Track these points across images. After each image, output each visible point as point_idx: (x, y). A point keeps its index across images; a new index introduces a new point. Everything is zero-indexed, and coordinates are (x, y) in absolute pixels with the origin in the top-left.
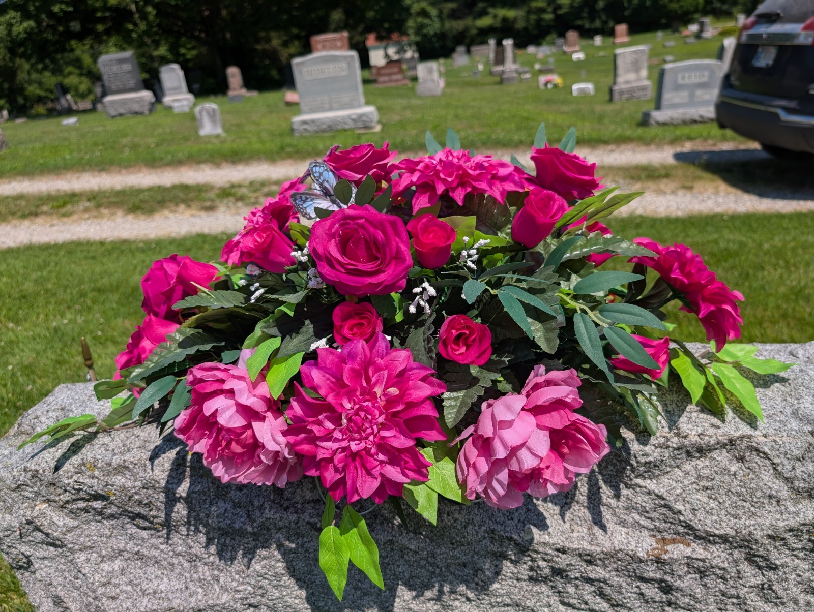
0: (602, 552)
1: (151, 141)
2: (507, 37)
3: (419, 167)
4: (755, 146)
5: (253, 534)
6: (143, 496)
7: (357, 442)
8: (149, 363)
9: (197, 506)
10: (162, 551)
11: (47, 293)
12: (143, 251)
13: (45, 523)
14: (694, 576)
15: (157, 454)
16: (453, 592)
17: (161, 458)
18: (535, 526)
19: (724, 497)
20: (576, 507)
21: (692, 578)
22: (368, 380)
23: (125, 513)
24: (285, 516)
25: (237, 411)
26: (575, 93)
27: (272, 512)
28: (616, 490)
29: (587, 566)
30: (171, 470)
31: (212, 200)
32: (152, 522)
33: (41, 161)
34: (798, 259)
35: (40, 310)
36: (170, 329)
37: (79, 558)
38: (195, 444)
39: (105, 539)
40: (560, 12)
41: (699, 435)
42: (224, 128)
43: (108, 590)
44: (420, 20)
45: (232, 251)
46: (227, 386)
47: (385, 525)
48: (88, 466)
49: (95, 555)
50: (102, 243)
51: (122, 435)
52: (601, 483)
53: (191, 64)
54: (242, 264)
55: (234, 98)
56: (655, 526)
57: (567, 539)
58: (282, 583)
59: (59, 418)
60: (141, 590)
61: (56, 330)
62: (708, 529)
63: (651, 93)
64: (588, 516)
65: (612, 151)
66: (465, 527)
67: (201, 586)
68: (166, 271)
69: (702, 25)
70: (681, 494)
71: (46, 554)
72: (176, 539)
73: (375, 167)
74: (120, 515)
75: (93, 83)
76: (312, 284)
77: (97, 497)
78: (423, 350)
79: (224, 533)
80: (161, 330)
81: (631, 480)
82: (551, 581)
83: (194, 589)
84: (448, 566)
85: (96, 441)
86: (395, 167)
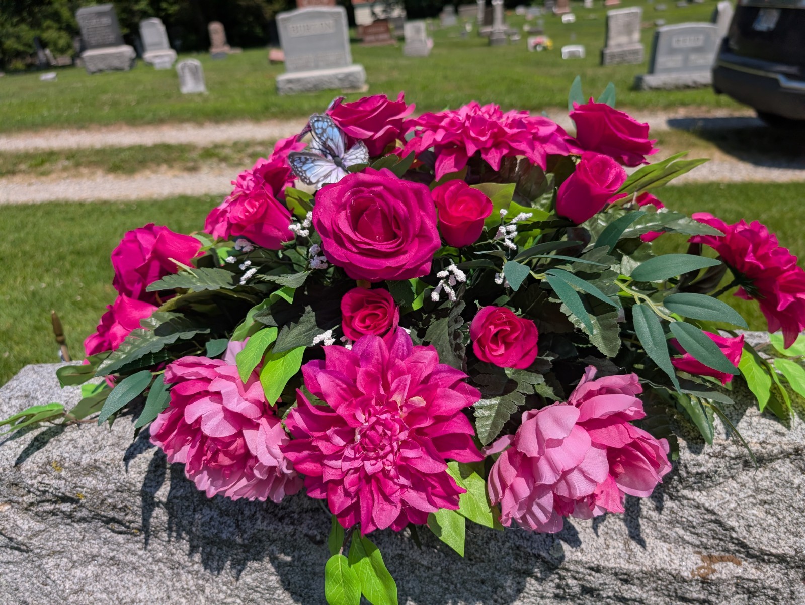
0: (642, 571)
1: (132, 98)
3: (443, 123)
4: (750, 113)
5: (243, 545)
6: (117, 499)
7: (373, 462)
8: (120, 353)
9: (179, 512)
10: (140, 557)
11: (25, 255)
12: (124, 212)
13: (8, 526)
14: (741, 596)
15: (133, 454)
17: (136, 459)
18: (566, 541)
19: (784, 512)
20: (611, 519)
21: (739, 599)
22: (387, 387)
23: (97, 516)
24: (280, 527)
25: (225, 418)
26: (565, 56)
27: (265, 523)
28: (659, 502)
29: (622, 585)
30: (149, 472)
31: (195, 161)
32: (128, 527)
33: (19, 117)
34: (796, 230)
35: (18, 273)
36: (145, 312)
37: (47, 563)
38: (175, 453)
39: (76, 543)
41: (760, 443)
42: (207, 86)
43: (81, 598)
45: (217, 222)
46: (213, 388)
47: (394, 536)
48: (54, 465)
49: (65, 560)
50: (81, 204)
51: (93, 429)
53: (172, 19)
54: (229, 236)
55: (217, 56)
56: (701, 542)
57: (602, 556)
58: (276, 596)
59: (23, 406)
60: (117, 599)
61: (34, 294)
62: (764, 548)
63: (644, 57)
64: (625, 529)
66: (487, 543)
67: (184, 596)
68: (140, 244)
70: (735, 508)
71: (10, 558)
72: (155, 544)
73: (389, 123)
74: (92, 518)
75: (72, 38)
76: (315, 263)
77: (64, 499)
78: (448, 346)
79: (209, 542)
80: (136, 314)
81: (678, 491)
82: (579, 599)
83: (176, 599)
84: (464, 583)
85: (63, 436)
86: (413, 123)
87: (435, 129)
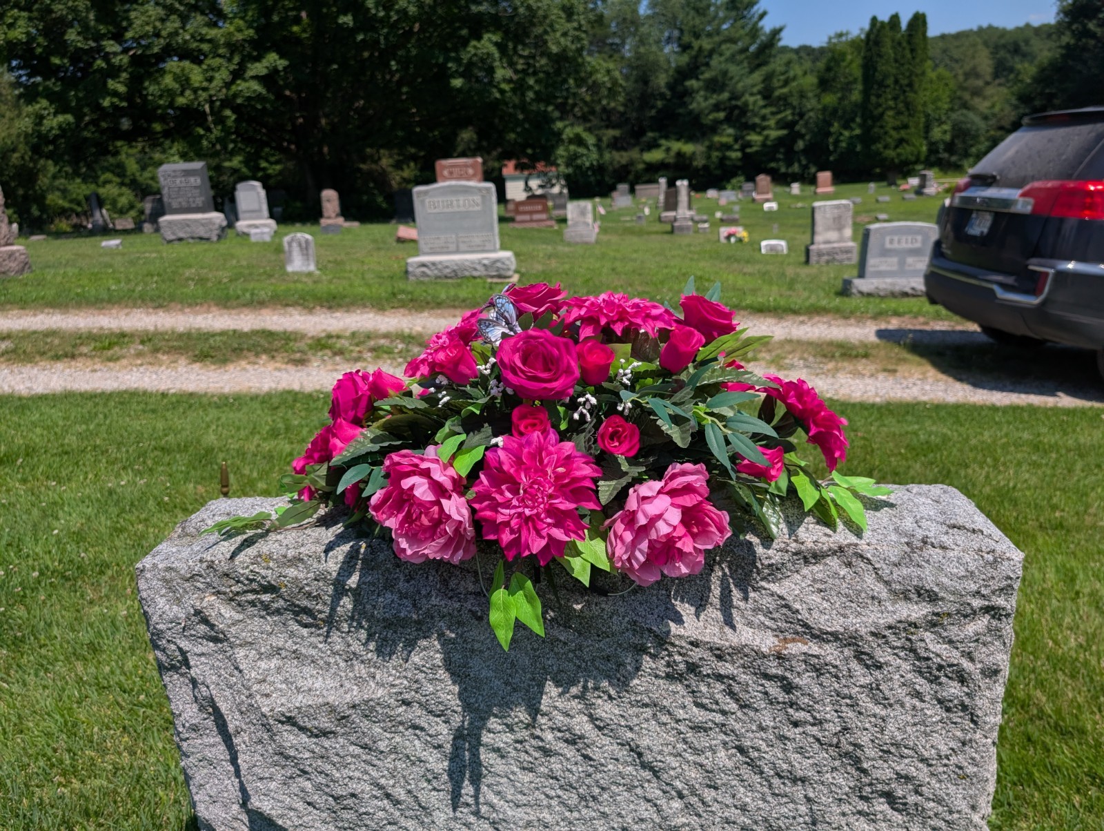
0: (731, 647)
1: (224, 275)
2: (682, 178)
3: (586, 304)
4: (974, 327)
5: (418, 622)
6: (313, 588)
7: (530, 509)
9: (365, 598)
10: (320, 649)
11: (95, 450)
12: (217, 406)
13: (213, 614)
14: (811, 674)
15: (332, 547)
16: (596, 688)
17: (335, 551)
18: (672, 621)
19: (835, 598)
20: (710, 609)
21: (809, 676)
22: (541, 461)
23: (291, 607)
24: (450, 604)
25: (431, 488)
26: (764, 251)
27: (438, 600)
28: (745, 593)
29: (718, 661)
30: (343, 563)
31: (303, 352)
32: (315, 618)
33: (78, 290)
34: (1009, 457)
35: (88, 469)
36: (356, 432)
37: (238, 653)
39: (266, 636)
40: (748, 150)
41: (814, 543)
42: (317, 263)
43: (263, 688)
44: (572, 147)
46: (423, 466)
48: (264, 558)
49: (254, 652)
50: (164, 395)
51: (294, 534)
52: (732, 586)
53: (274, 182)
55: (327, 229)
56: (778, 626)
57: (700, 634)
58: (438, 676)
60: (296, 688)
61: (111, 492)
62: (822, 628)
63: (855, 257)
64: (721, 617)
65: (802, 322)
67: (356, 684)
68: (355, 382)
69: (924, 179)
70: (799, 595)
71: (204, 650)
72: (335, 637)
73: (549, 302)
74: (286, 609)
76: (495, 392)
77: (268, 589)
79: (388, 624)
80: (350, 432)
81: (757, 582)
82: (686, 679)
83: (349, 686)
84: (593, 660)
85: (268, 538)
86: (565, 303)
87: (580, 307)
